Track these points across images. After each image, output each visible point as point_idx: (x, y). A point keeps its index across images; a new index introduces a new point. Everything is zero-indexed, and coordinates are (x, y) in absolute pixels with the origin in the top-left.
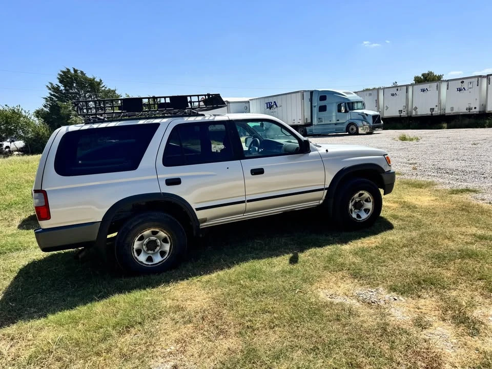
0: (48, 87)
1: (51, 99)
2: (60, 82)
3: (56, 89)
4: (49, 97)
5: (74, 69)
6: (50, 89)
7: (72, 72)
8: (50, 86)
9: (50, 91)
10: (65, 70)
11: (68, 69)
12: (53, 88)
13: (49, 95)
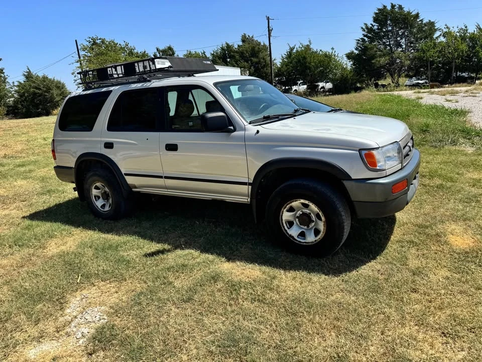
0: (362, 28)
1: (363, 40)
2: (374, 22)
3: (370, 30)
4: (362, 39)
5: (392, 4)
6: (364, 30)
7: (389, 8)
8: (364, 27)
9: (364, 33)
10: (381, 7)
11: (384, 6)
12: (367, 28)
13: (362, 37)
